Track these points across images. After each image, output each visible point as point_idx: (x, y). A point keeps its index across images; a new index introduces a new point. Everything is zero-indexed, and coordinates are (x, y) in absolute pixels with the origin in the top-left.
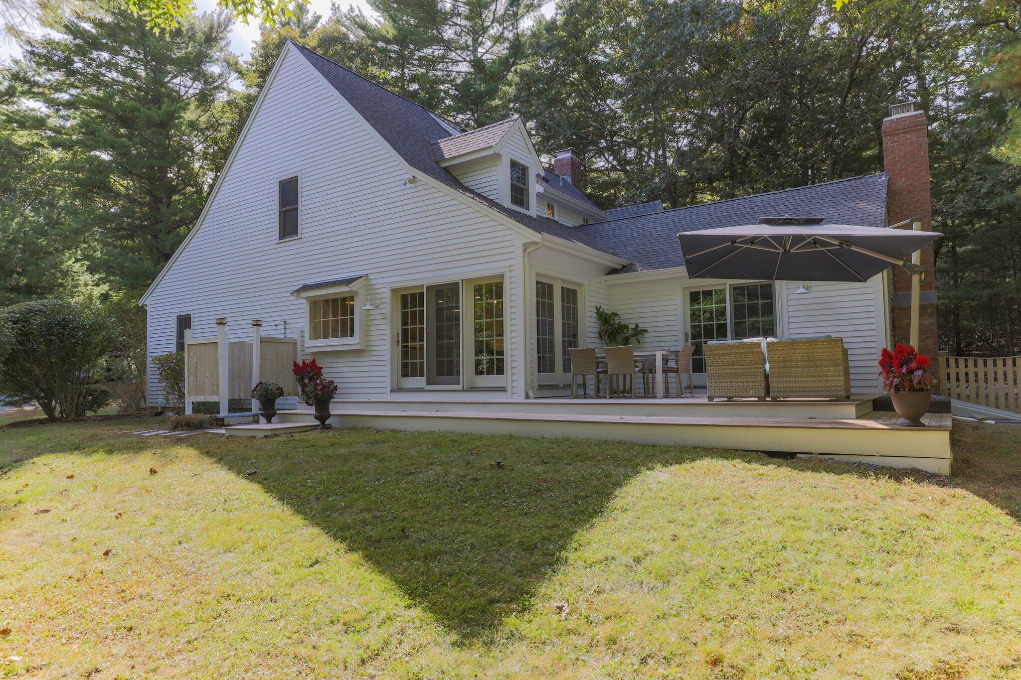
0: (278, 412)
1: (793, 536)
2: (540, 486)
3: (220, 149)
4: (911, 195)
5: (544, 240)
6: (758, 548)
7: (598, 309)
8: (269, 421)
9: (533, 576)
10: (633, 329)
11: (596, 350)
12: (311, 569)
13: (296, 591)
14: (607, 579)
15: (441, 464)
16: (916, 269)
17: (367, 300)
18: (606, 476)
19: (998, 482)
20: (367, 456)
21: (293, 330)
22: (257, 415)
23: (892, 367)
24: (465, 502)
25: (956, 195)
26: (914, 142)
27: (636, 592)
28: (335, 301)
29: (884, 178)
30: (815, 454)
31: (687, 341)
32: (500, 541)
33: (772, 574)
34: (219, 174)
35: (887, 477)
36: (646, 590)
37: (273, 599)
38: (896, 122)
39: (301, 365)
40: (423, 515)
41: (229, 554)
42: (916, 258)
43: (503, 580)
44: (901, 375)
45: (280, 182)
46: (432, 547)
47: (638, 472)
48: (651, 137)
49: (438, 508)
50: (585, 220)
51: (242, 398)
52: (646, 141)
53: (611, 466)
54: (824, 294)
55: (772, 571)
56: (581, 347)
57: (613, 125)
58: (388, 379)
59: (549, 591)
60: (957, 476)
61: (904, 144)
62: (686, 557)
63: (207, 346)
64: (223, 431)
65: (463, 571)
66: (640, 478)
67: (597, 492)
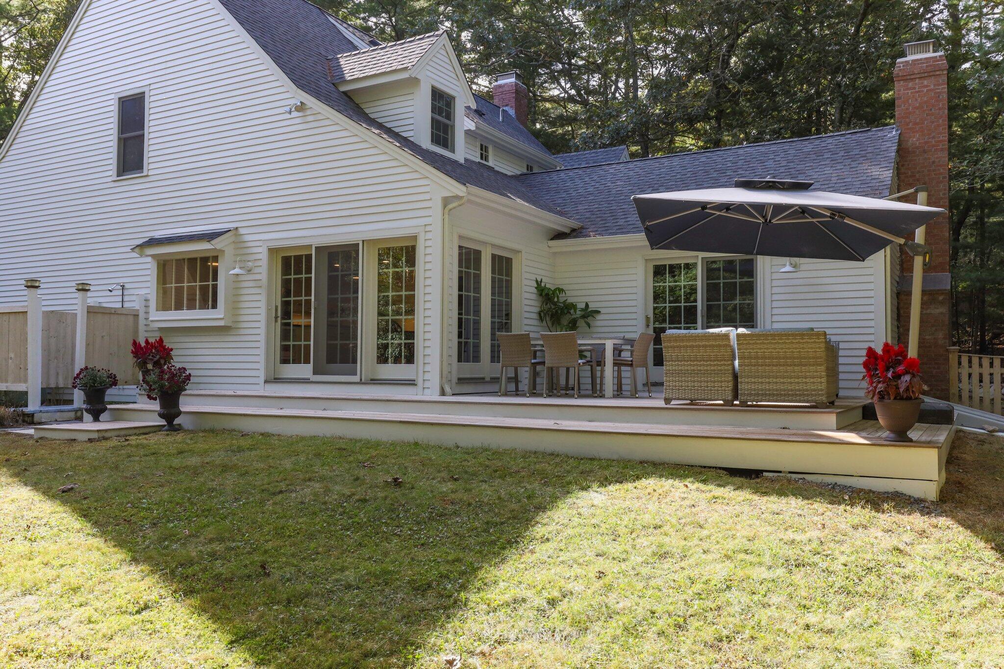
0: (109, 407)
1: (740, 573)
2: (445, 509)
3: (39, 44)
4: (926, 156)
5: (469, 193)
6: (698, 587)
7: (538, 283)
8: (96, 419)
9: (423, 622)
10: (582, 310)
11: (532, 335)
12: (138, 616)
13: (115, 645)
14: (513, 626)
15: (322, 479)
16: (920, 250)
17: (235, 261)
18: (529, 497)
19: (990, 509)
20: (225, 468)
21: (133, 298)
22: (81, 410)
23: (876, 369)
24: (348, 530)
25: (983, 156)
26: (931, 90)
27: (547, 641)
28: (192, 261)
29: (894, 133)
30: (784, 472)
31: (648, 326)
32: (385, 579)
33: (710, 619)
34: (37, 78)
35: (862, 503)
36: (558, 639)
37: (85, 655)
38: (911, 65)
39: (143, 344)
40: (291, 546)
41: (28, 597)
42: (920, 235)
43: (384, 628)
44: (886, 380)
45: (120, 99)
46: (299, 588)
47: (568, 492)
48: (619, 61)
49: (311, 537)
50: (529, 168)
51: (61, 385)
52: (612, 65)
53: (536, 484)
54: (814, 274)
55: (710, 615)
56: (515, 331)
57: (571, 41)
58: (262, 366)
59: (440, 642)
60: (945, 502)
61: (919, 92)
62: (612, 599)
63: (12, 317)
64: (31, 431)
65: (335, 617)
66: (570, 500)
67: (514, 518)
